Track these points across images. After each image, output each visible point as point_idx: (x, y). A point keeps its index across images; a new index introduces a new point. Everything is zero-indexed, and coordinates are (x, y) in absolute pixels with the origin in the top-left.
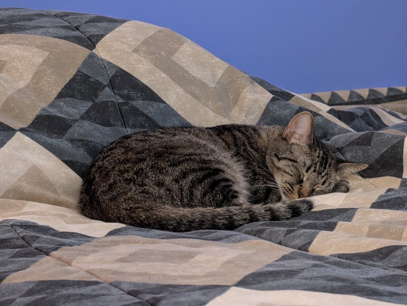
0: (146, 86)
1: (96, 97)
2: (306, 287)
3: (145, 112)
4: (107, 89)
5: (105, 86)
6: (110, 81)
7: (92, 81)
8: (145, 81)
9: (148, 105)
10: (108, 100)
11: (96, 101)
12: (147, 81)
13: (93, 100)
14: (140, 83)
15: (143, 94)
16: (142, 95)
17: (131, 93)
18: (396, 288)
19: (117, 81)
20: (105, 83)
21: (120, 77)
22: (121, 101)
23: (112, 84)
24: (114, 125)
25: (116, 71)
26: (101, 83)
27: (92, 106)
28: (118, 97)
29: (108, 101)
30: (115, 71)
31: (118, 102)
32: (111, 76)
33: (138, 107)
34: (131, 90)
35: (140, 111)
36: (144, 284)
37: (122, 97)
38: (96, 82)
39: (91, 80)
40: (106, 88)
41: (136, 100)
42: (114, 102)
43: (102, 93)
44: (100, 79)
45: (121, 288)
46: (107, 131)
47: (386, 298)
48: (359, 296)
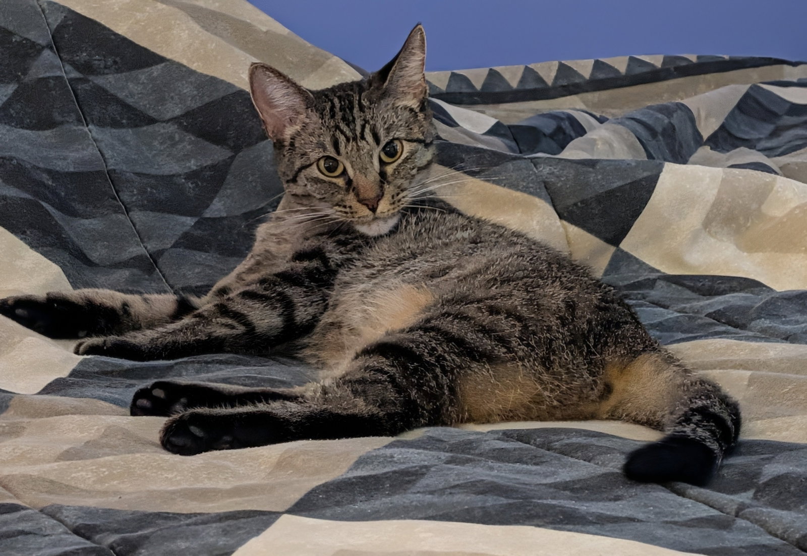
0: (124, 40)
1: (25, 72)
2: (430, 512)
3: (121, 95)
4: (47, 53)
5: (43, 48)
6: (53, 37)
7: (16, 41)
8: (122, 29)
9: (127, 81)
10: (48, 74)
11: (24, 81)
12: (125, 28)
13: (18, 79)
14: (113, 37)
15: (118, 59)
16: (115, 62)
17: (95, 60)
18: (612, 505)
19: (66, 36)
20: (42, 42)
21: (71, 28)
22: (75, 74)
23: (57, 43)
24: (62, 123)
25: (65, 17)
26: (34, 42)
27: (16, 91)
28: (68, 67)
29: (49, 78)
30: (63, 17)
31: (69, 78)
32: (55, 27)
33: (107, 87)
34: (93, 52)
35: (112, 95)
36: (107, 512)
37: (77, 66)
38: (24, 42)
39: (14, 40)
40: (44, 52)
41: (104, 74)
42: (61, 77)
43: (36, 63)
44: (32, 36)
45: (62, 518)
46: (46, 138)
47: (591, 528)
48: (538, 526)
